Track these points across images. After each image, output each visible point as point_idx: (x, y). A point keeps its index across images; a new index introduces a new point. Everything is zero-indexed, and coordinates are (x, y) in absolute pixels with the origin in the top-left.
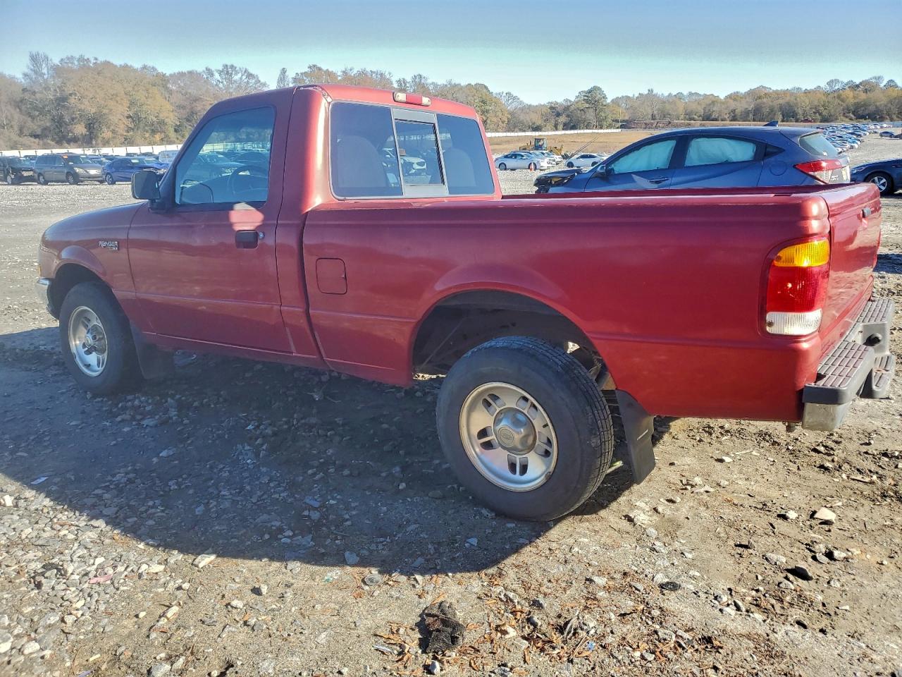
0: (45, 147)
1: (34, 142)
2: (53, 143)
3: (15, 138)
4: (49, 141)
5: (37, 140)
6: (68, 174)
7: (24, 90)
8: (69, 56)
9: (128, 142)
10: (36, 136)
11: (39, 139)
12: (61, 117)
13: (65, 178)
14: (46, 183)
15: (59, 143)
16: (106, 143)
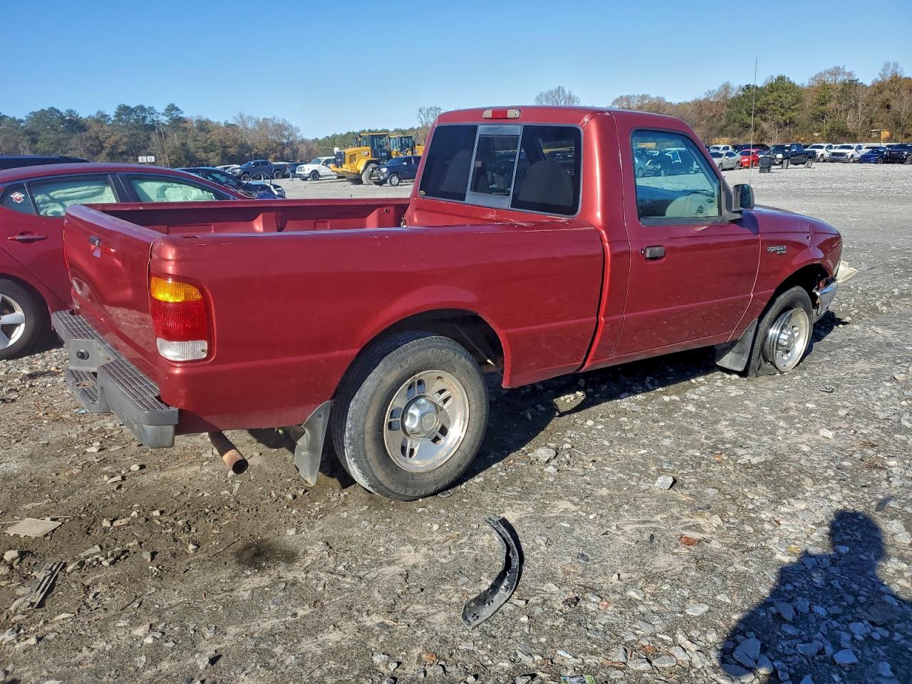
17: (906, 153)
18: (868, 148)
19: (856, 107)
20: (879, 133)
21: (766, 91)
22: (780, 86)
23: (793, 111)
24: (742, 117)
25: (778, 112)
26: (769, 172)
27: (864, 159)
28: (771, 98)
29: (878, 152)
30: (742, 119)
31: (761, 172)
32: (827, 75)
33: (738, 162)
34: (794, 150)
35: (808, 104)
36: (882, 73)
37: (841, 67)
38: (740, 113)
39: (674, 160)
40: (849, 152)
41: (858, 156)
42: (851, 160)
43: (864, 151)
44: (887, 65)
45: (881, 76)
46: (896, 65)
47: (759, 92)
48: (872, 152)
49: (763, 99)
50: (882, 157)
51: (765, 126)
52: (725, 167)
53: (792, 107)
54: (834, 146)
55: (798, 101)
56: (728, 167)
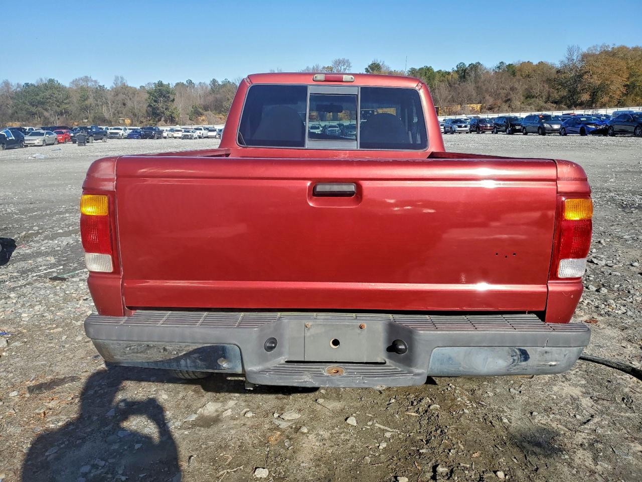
0: (559, 109)
1: (553, 107)
2: (565, 107)
3: (543, 104)
4: (563, 106)
5: (555, 105)
6: (539, 128)
7: (558, 72)
8: (595, 45)
9: (620, 104)
10: (556, 103)
11: (557, 104)
12: (575, 89)
13: (537, 130)
14: (526, 134)
15: (569, 108)
16: (603, 106)
17: (154, 132)
18: (130, 129)
19: (107, 103)
20: (124, 120)
21: (43, 89)
22: (51, 85)
23: (66, 103)
24: (27, 107)
25: (54, 105)
26: (85, 145)
27: (130, 137)
28: (47, 94)
29: (136, 132)
30: (27, 109)
31: (79, 145)
32: (81, 81)
33: (56, 139)
34: (94, 130)
35: (75, 100)
36: (115, 82)
37: (89, 76)
38: (25, 104)
39: (8, 137)
40: (121, 132)
41: (126, 134)
42: (123, 137)
43: (129, 132)
44: (117, 78)
45: (115, 85)
46: (122, 78)
47: (37, 89)
48: (133, 132)
49: (42, 95)
50: (141, 135)
51: (46, 114)
52: (48, 143)
53: (65, 101)
54: (109, 128)
55: (67, 98)
56: (50, 142)
